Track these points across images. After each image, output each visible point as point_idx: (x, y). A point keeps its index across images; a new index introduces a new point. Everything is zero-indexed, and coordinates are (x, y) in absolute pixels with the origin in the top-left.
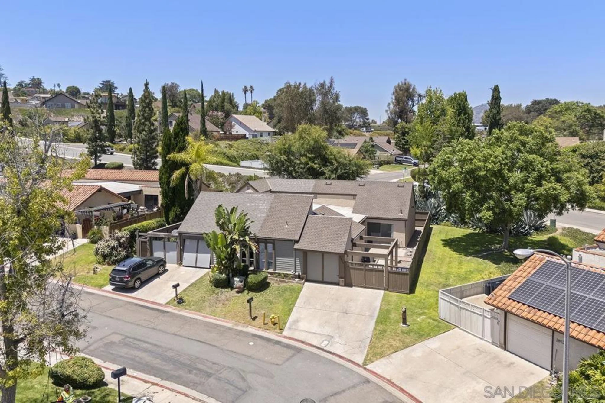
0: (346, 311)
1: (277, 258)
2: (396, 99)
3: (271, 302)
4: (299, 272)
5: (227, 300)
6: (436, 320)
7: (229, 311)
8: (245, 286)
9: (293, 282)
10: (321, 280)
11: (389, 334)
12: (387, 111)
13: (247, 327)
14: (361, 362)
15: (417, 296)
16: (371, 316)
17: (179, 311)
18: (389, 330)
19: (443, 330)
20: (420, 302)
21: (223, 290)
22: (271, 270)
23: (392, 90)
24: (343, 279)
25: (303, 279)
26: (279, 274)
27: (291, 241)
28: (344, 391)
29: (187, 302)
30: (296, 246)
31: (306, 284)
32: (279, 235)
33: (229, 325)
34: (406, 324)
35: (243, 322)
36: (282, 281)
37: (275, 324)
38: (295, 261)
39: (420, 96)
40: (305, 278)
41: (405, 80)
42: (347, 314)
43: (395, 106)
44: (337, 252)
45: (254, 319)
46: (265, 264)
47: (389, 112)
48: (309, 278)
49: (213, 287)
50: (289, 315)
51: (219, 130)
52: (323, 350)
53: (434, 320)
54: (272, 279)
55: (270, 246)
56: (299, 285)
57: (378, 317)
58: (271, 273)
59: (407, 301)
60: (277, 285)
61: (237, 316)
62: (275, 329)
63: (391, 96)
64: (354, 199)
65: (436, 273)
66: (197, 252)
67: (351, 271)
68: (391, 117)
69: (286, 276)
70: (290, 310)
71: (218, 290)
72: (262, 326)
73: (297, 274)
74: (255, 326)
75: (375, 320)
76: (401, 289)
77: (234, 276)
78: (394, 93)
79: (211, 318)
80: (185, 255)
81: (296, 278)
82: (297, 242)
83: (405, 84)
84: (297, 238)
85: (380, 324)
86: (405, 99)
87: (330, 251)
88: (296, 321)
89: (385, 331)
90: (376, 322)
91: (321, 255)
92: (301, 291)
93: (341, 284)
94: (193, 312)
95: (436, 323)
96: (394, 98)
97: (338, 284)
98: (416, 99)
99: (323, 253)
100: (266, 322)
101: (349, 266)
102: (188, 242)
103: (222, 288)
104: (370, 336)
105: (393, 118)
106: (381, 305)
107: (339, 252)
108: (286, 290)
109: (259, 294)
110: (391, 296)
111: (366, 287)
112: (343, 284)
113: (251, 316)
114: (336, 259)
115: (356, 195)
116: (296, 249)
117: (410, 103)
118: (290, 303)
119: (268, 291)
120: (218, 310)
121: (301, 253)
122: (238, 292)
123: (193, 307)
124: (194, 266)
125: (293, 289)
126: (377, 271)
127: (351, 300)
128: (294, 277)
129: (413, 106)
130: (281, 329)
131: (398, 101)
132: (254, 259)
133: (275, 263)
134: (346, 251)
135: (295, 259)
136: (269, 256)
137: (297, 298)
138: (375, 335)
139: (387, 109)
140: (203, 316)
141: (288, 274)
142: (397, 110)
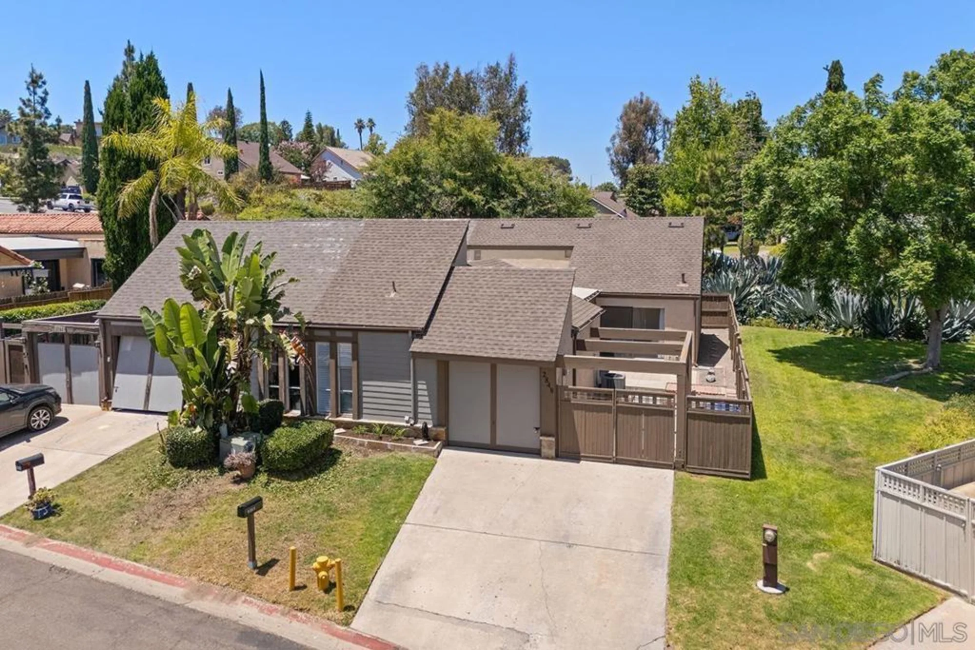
0: (566, 537)
1: (364, 383)
2: (624, 129)
3: (331, 511)
4: (426, 418)
5: (199, 504)
6: (870, 568)
7: (191, 543)
8: (259, 462)
9: (406, 449)
10: (487, 441)
11: (726, 626)
12: (608, 150)
13: (234, 598)
15: (775, 487)
16: (649, 554)
17: (28, 544)
18: (722, 610)
19: (913, 606)
20: (790, 503)
21: (194, 474)
22: (347, 418)
23: (620, 111)
24: (553, 439)
25: (436, 440)
26: (370, 427)
27: (405, 331)
29: (64, 515)
30: (417, 346)
31: (445, 452)
32: (369, 317)
33: (173, 593)
34: (776, 585)
35: (223, 580)
36: (375, 447)
37: (329, 587)
38: (415, 389)
39: (666, 122)
40: (444, 437)
41: (642, 94)
42: (570, 546)
43: (623, 140)
44: (534, 358)
45: (264, 569)
46: (332, 402)
47: (612, 152)
48: (453, 437)
49: (168, 465)
50: (384, 553)
51: (299, 171)
53: (862, 567)
54: (348, 442)
55: (345, 349)
56: (425, 456)
57: (674, 555)
58: (347, 426)
59: (753, 503)
60: (360, 457)
61: (211, 560)
62: (326, 607)
63: (616, 123)
64: (567, 257)
65: (796, 421)
66: (151, 371)
67: (578, 415)
68: (616, 161)
69: (388, 432)
70: (390, 536)
71: (178, 474)
72: (285, 597)
73: (419, 425)
74: (260, 596)
75: (666, 570)
76: (726, 465)
77: (232, 433)
78: (621, 117)
79: (121, 568)
80: (120, 380)
81: (416, 438)
82: (419, 333)
83: (641, 101)
84: (420, 324)
85: (685, 583)
86: (640, 126)
87: (516, 356)
88: (404, 576)
89: (710, 614)
90: (671, 575)
91: (488, 366)
92: (428, 473)
93: (544, 451)
94: (71, 546)
95: (873, 578)
96: (621, 126)
97: (535, 453)
98: (659, 128)
99: (494, 363)
100: (298, 581)
101: (569, 400)
102: (127, 345)
103: (190, 467)
104: (661, 631)
105: (619, 162)
106: (674, 515)
107: (541, 357)
108: (385, 470)
109: (301, 484)
110: (701, 486)
111: (617, 462)
112: (552, 453)
113: (253, 558)
114: (532, 380)
115: (571, 248)
116: (416, 355)
117: (649, 134)
118: (393, 511)
119: (330, 474)
120: (156, 540)
121: (432, 368)
122: (238, 480)
123: (78, 530)
124: (142, 408)
125: (407, 469)
126: (650, 412)
127: (579, 501)
128: (412, 434)
129: (655, 140)
130: (348, 608)
131: (629, 130)
132: (302, 388)
133: (360, 397)
134: (559, 357)
135: (415, 385)
136: (342, 376)
137: (414, 496)
138: (679, 627)
139: (610, 145)
140: (98, 562)
141: (393, 426)
142: (627, 147)
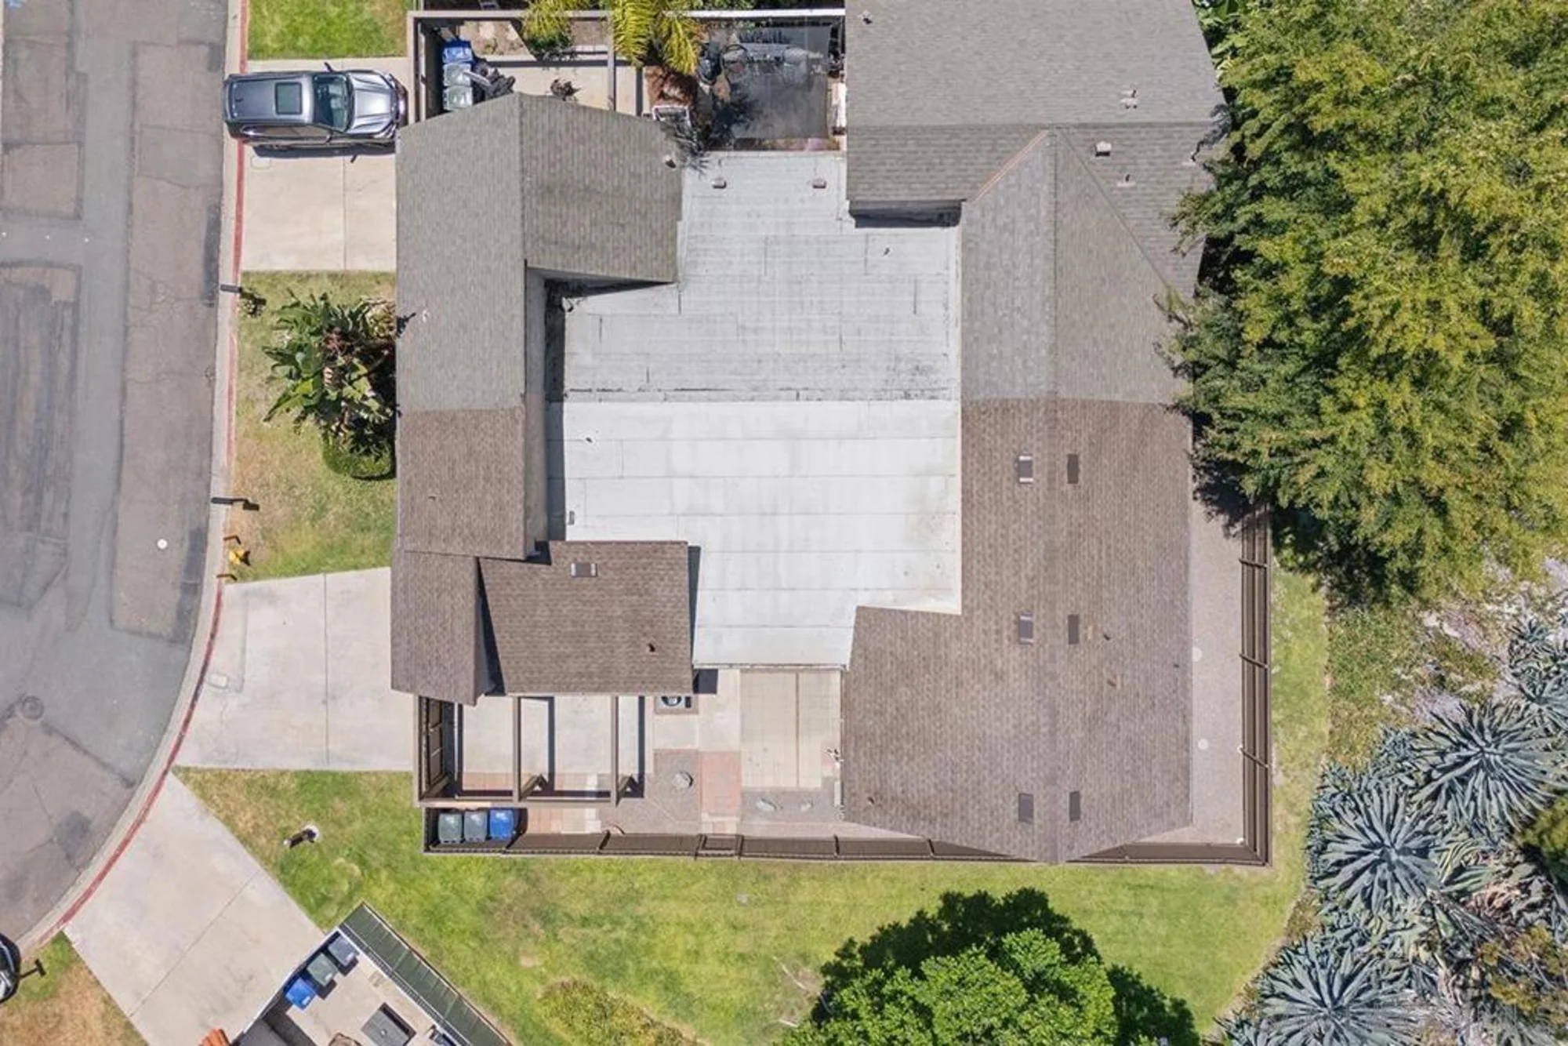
11: (268, 804)
14: (181, 761)
16: (327, 757)
28: (86, 752)
42: (325, 702)
52: (201, 681)
57: (328, 773)
75: (313, 768)
88: (272, 598)
89: (276, 795)
90: (307, 772)
104: (259, 767)
106: (373, 773)
118: (332, 561)
130: (235, 578)
138: (262, 777)
